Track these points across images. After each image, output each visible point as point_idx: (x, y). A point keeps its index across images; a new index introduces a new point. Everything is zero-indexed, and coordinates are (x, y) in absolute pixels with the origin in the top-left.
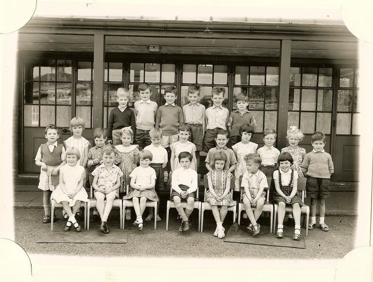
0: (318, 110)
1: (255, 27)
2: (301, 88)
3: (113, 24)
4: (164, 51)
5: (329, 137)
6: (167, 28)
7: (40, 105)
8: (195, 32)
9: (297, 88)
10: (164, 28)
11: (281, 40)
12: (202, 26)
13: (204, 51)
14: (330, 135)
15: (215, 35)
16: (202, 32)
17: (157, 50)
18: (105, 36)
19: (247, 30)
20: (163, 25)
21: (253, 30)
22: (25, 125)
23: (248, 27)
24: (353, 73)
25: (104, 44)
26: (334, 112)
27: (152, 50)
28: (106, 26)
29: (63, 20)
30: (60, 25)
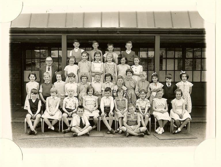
0: (175, 70)
1: (142, 30)
2: (166, 58)
3: (71, 30)
6: (98, 32)
7: (32, 70)
8: (112, 33)
9: (164, 58)
11: (155, 36)
12: (115, 30)
15: (122, 35)
16: (116, 33)
18: (67, 36)
19: (138, 32)
20: (96, 30)
21: (141, 31)
22: (24, 81)
23: (138, 30)
24: (192, 50)
25: (67, 39)
28: (68, 31)
29: (46, 29)
30: (45, 31)
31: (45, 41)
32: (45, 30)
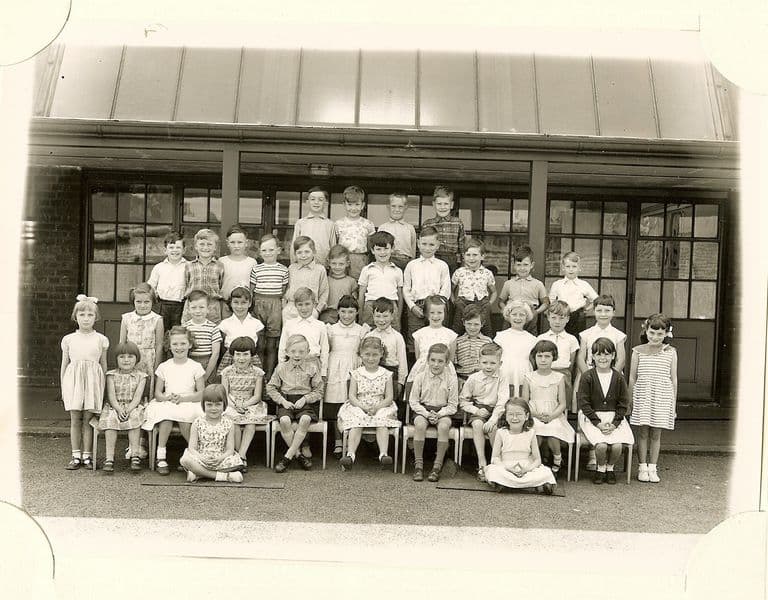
0: (603, 275)
1: (489, 141)
2: (573, 236)
3: (255, 134)
4: (337, 172)
5: (623, 321)
6: (344, 141)
7: (116, 263)
8: (390, 147)
9: (567, 236)
10: (339, 141)
11: (531, 162)
12: (402, 139)
13: (405, 174)
14: (624, 318)
15: (423, 153)
16: (402, 147)
17: (324, 172)
18: (241, 152)
19: (475, 146)
20: (337, 137)
21: (485, 145)
23: (477, 141)
24: (663, 211)
25: (240, 162)
26: (630, 280)
27: (315, 172)
28: (244, 138)
29: (171, 127)
30: (167, 135)
31: (166, 166)
32: (169, 131)
